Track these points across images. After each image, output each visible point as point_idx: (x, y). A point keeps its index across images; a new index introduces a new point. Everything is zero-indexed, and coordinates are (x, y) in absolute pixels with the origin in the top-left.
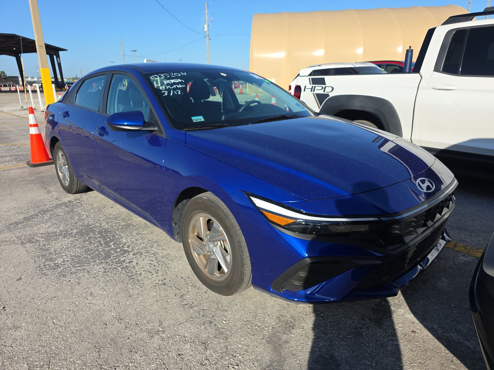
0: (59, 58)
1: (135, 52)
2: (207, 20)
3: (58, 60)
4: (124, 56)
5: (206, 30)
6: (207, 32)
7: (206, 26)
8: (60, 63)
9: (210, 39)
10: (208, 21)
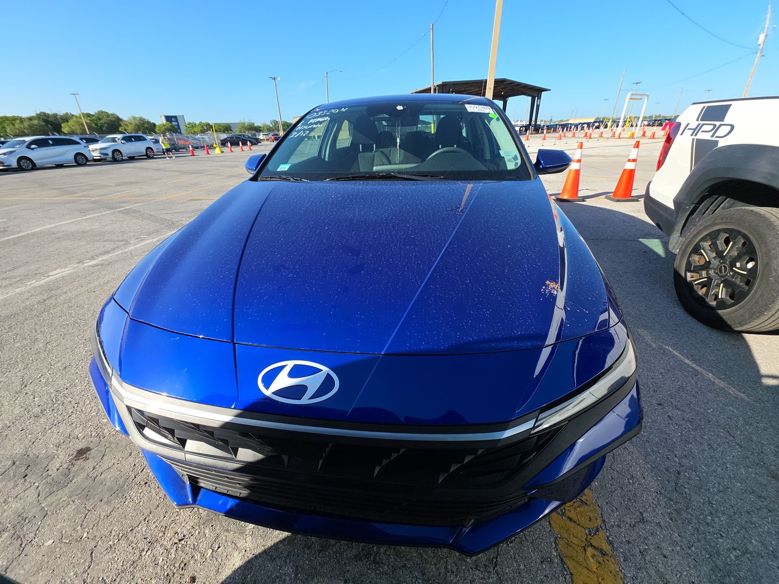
0: (540, 99)
1: (638, 84)
2: (766, 28)
3: (539, 102)
4: (620, 90)
5: (761, 41)
6: (762, 45)
7: (762, 37)
8: (539, 105)
9: (763, 56)
10: (768, 28)
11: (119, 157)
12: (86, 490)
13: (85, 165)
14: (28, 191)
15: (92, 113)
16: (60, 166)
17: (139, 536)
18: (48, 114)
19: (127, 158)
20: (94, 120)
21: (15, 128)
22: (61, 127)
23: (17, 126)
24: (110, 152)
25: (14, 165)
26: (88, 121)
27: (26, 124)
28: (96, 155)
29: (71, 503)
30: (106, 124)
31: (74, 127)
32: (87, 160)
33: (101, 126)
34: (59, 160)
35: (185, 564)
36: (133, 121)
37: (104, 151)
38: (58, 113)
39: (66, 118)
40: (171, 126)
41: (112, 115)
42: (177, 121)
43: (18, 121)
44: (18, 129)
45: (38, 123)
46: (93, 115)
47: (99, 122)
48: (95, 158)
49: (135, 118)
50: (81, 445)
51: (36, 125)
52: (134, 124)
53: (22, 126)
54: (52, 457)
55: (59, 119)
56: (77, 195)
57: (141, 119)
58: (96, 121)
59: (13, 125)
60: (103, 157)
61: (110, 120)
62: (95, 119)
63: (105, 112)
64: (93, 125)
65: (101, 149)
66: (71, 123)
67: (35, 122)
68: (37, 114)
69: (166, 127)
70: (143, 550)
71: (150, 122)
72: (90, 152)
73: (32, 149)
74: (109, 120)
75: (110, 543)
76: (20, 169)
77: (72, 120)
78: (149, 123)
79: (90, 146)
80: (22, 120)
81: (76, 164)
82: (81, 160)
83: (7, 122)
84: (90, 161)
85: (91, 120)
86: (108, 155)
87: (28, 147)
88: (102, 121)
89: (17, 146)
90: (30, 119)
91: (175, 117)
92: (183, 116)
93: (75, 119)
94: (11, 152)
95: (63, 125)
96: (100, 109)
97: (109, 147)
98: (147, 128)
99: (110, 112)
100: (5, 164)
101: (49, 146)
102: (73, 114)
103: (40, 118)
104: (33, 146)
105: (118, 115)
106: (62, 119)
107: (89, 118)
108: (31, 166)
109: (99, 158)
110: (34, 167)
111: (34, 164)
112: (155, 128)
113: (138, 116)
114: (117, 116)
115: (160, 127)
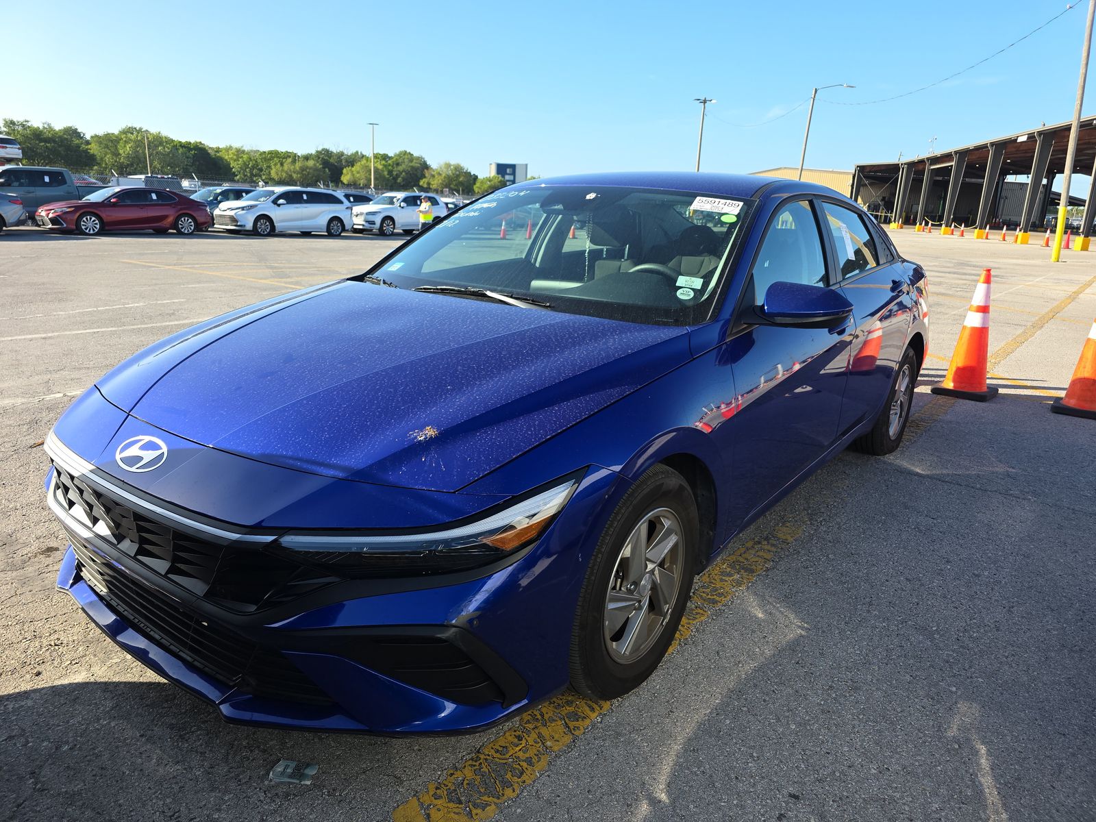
11: (388, 228)
12: (27, 579)
13: (338, 236)
14: (237, 266)
15: (391, 154)
16: (306, 234)
17: (32, 628)
18: (332, 152)
19: (401, 231)
20: (390, 165)
21: (283, 170)
22: (342, 173)
23: (286, 167)
24: (378, 220)
25: (249, 226)
26: (380, 167)
27: (298, 165)
28: (359, 222)
29: (10, 584)
30: (404, 174)
31: (358, 175)
32: (344, 230)
33: (397, 175)
34: (307, 225)
35: (43, 662)
36: (445, 170)
37: (371, 218)
38: (345, 152)
39: (352, 161)
40: (501, 182)
41: (418, 158)
42: (514, 173)
43: (290, 160)
44: (286, 173)
45: (315, 165)
46: (390, 158)
47: (395, 169)
48: (355, 227)
49: (448, 165)
50: (54, 544)
51: (310, 168)
52: (444, 175)
53: (293, 167)
54: (26, 545)
55: (343, 161)
56: (289, 280)
57: (458, 169)
58: (392, 166)
59: (282, 164)
60: (368, 226)
61: (412, 167)
62: (391, 163)
63: (410, 153)
64: (386, 173)
65: (369, 214)
66: (357, 167)
67: (311, 163)
68: (317, 152)
69: (492, 183)
70: (26, 638)
71: (470, 173)
72: (351, 217)
73: (279, 205)
74: (410, 166)
75: (10, 623)
76: (254, 233)
77: (359, 164)
78: (468, 174)
79: (354, 208)
80: (294, 158)
81: (326, 234)
82: (336, 227)
83: (275, 159)
84: (347, 230)
85: (385, 166)
86: (375, 224)
87: (275, 202)
88: (400, 168)
89: (262, 199)
90: (307, 158)
91: (513, 167)
92: (526, 165)
93: (364, 162)
94: (252, 207)
95: (345, 171)
96: (402, 149)
97: (380, 212)
98: (461, 183)
99: (416, 154)
100: (239, 224)
101: (300, 203)
102: (364, 154)
103: (319, 158)
104: (281, 201)
105: (426, 159)
106: (346, 161)
107: (383, 162)
108: (268, 231)
109: (361, 227)
110: (273, 233)
111: (273, 227)
112: (475, 184)
113: (453, 162)
114: (424, 161)
115: (482, 182)
